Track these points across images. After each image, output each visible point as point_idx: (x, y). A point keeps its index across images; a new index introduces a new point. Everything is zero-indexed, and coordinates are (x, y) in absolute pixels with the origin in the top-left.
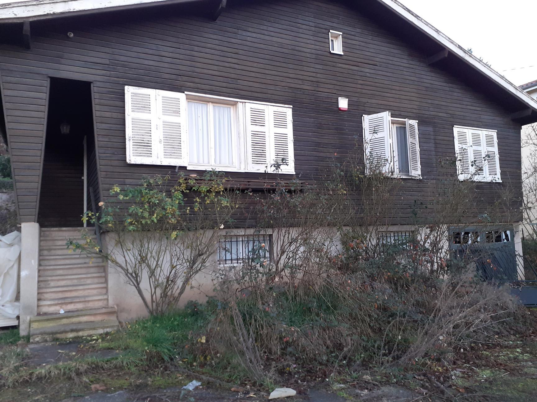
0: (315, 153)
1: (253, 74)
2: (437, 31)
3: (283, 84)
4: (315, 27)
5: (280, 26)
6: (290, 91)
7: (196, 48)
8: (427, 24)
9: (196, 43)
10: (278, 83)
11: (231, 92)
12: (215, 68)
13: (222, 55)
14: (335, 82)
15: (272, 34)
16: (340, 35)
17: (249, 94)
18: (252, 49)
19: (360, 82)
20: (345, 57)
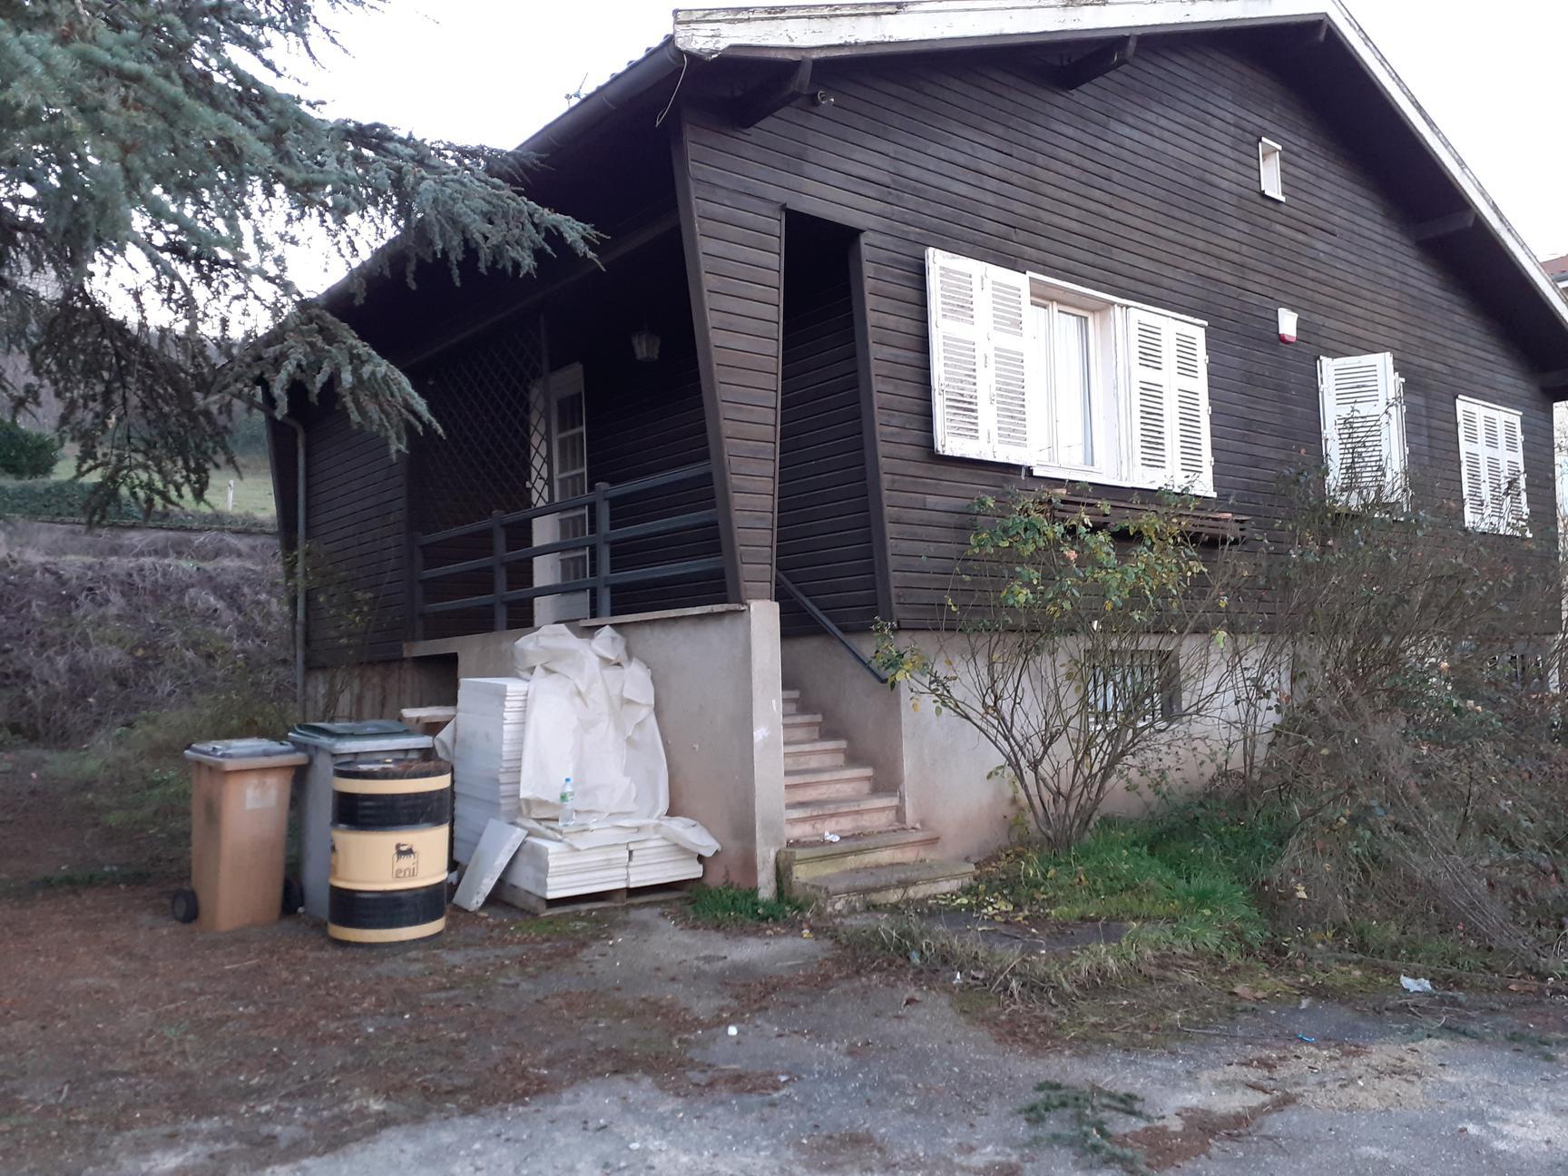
0: (1244, 447)
1: (1137, 236)
2: (1461, 163)
3: (1188, 265)
4: (1236, 126)
5: (1180, 118)
6: (1199, 283)
7: (1040, 159)
8: (1447, 144)
9: (1039, 144)
10: (1180, 262)
11: (1101, 278)
12: (1074, 213)
13: (1084, 180)
14: (1270, 269)
15: (1166, 135)
16: (1276, 150)
17: (1132, 284)
18: (1134, 171)
19: (1311, 274)
20: (1284, 208)
